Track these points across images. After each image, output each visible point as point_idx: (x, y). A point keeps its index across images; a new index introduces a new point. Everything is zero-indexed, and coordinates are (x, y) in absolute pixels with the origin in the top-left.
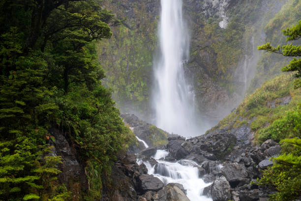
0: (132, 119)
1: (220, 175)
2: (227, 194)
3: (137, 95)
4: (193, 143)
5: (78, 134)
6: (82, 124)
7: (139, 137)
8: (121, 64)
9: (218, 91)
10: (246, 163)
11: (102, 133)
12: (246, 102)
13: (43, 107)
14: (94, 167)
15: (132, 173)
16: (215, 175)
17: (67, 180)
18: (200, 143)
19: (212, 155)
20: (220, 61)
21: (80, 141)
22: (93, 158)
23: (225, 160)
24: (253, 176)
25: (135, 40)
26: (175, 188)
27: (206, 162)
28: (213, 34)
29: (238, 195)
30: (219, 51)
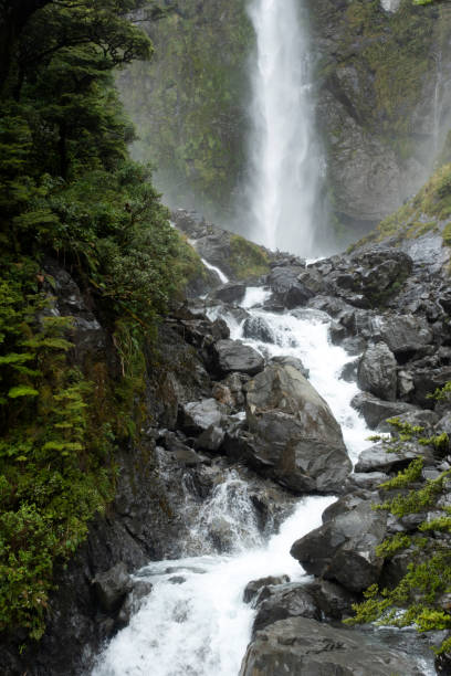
0: (193, 223)
1: (377, 340)
2: (389, 376)
3: (201, 168)
4: (321, 272)
5: (95, 269)
6: (102, 247)
7: (208, 261)
8: (163, 97)
9: (376, 154)
10: (429, 314)
11: (144, 267)
12: (435, 181)
13: (27, 219)
14: (131, 331)
15: (200, 338)
16: (367, 339)
17: (81, 358)
18: (338, 273)
19: (360, 297)
20: (383, 87)
21: (99, 281)
22: (129, 315)
23: (387, 307)
24: (441, 341)
25: (192, 42)
26: (289, 368)
27: (347, 311)
28: (367, 25)
29: (410, 377)
30: (379, 65)
